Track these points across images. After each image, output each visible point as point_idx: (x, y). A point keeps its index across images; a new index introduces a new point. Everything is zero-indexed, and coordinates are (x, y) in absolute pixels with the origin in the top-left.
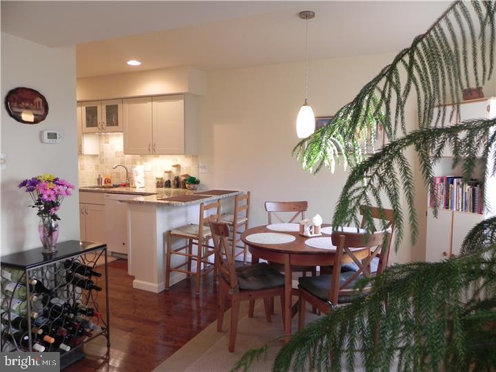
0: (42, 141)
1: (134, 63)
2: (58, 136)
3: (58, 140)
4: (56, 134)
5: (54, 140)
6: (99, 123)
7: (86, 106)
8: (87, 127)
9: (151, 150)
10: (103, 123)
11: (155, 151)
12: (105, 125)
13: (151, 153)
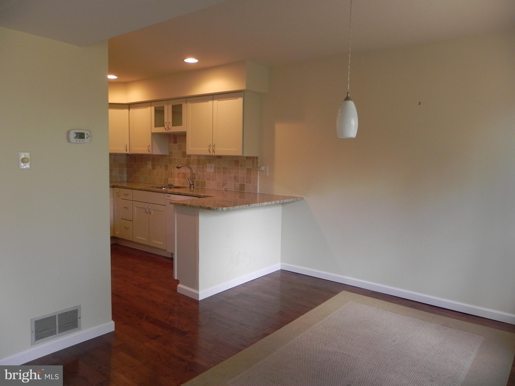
0: (69, 140)
1: (191, 60)
2: (86, 136)
3: (86, 140)
4: (83, 134)
5: (81, 140)
6: (166, 123)
7: (155, 106)
8: (155, 127)
9: (211, 151)
10: (169, 123)
11: (215, 151)
12: (170, 124)
13: (211, 154)
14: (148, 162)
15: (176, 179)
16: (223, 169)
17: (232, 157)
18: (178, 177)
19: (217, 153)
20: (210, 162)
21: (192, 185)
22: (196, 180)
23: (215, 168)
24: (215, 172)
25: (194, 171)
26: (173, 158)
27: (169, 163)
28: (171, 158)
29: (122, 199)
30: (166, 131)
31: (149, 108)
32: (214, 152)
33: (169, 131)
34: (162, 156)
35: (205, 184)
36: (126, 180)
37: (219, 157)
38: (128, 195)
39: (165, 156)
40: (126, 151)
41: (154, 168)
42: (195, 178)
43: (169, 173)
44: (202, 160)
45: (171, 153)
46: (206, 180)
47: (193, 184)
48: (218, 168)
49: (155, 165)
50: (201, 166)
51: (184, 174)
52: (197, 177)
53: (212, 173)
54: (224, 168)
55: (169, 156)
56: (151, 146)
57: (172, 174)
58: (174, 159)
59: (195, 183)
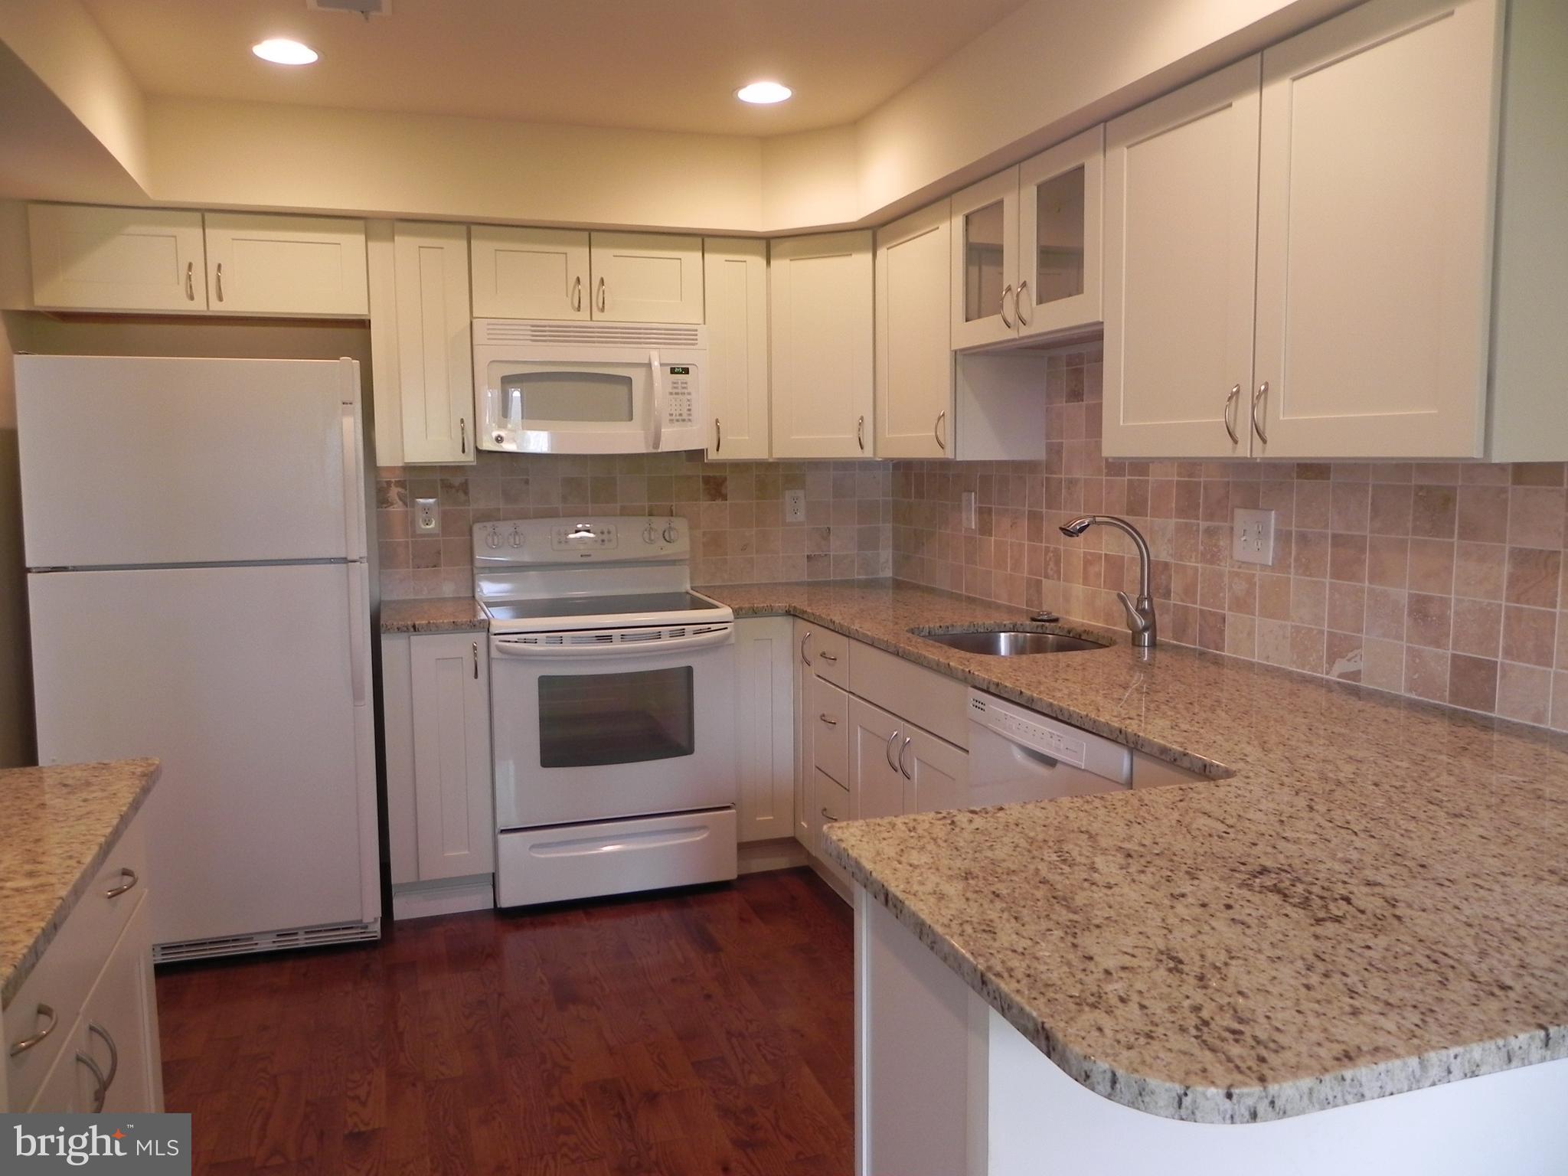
6: (1009, 289)
7: (967, 212)
8: (967, 321)
9: (1243, 430)
10: (1024, 285)
11: (1268, 436)
12: (1029, 295)
13: (1243, 451)
14: (965, 495)
15: (1078, 589)
16: (1335, 545)
17: (1403, 467)
18: (1086, 580)
19: (1283, 446)
20: (1252, 503)
21: (1145, 629)
22: (1174, 600)
23: (1283, 537)
24: (1281, 563)
25: (1162, 552)
26: (1063, 476)
27: (1049, 507)
28: (1059, 476)
29: (819, 676)
30: (1010, 334)
31: (944, 227)
32: (1264, 441)
33: (1025, 331)
34: (1017, 466)
35: (1221, 632)
36: (888, 573)
37: (1313, 470)
38: (835, 659)
39: (1030, 466)
40: (862, 448)
41: (985, 529)
42: (1167, 594)
43: (1046, 555)
44: (1205, 488)
45: (1055, 450)
46: (1230, 609)
47: (1151, 627)
48: (1303, 538)
49: (990, 510)
50: (1203, 525)
51: (1115, 564)
52: (1176, 586)
53: (1264, 567)
54: (1338, 540)
55: (1049, 467)
56: (949, 418)
57: (1057, 563)
58: (1072, 483)
59: (1163, 620)
